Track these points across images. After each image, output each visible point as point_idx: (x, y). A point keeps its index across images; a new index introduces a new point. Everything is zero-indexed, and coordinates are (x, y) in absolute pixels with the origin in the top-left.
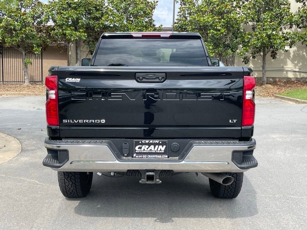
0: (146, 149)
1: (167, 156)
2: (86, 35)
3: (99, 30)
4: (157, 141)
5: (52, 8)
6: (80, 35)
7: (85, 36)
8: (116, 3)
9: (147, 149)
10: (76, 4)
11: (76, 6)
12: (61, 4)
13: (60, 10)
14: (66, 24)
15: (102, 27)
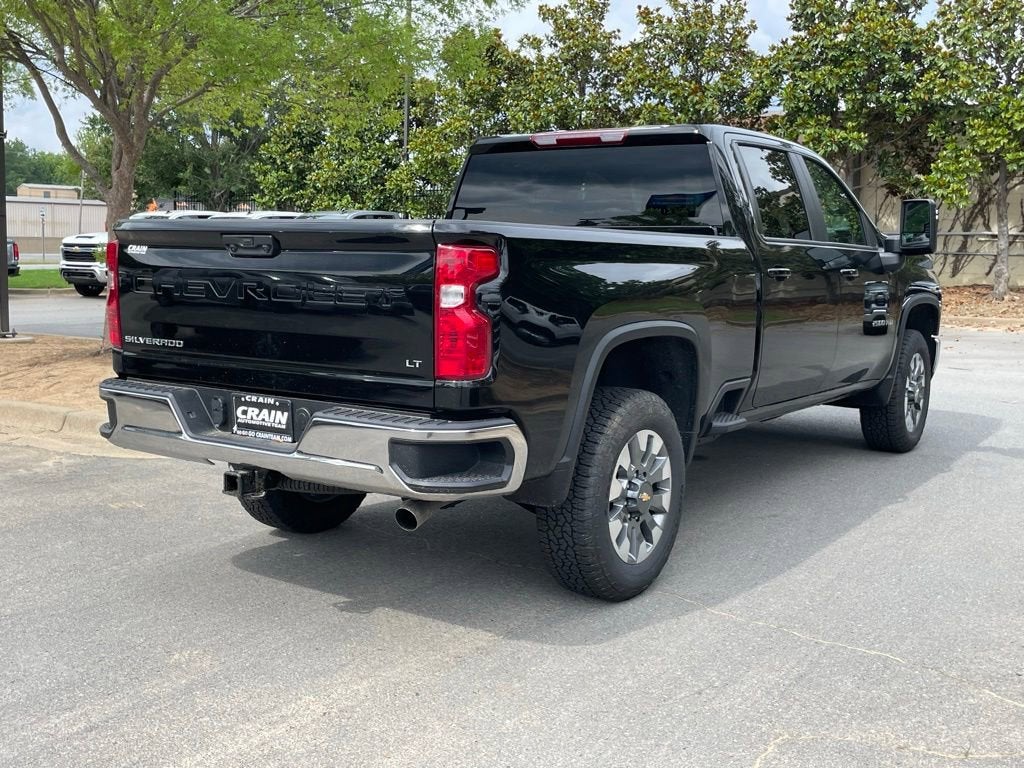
0: (255, 417)
1: (290, 439)
2: (865, 138)
3: (909, 119)
4: (271, 401)
5: (775, 65)
6: (846, 139)
7: (858, 141)
8: (962, 30)
9: (258, 416)
10: (840, 49)
11: (838, 53)
12: (798, 53)
13: (794, 70)
14: (806, 108)
15: (917, 109)
